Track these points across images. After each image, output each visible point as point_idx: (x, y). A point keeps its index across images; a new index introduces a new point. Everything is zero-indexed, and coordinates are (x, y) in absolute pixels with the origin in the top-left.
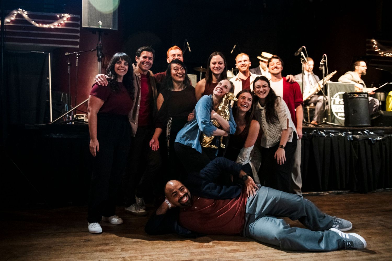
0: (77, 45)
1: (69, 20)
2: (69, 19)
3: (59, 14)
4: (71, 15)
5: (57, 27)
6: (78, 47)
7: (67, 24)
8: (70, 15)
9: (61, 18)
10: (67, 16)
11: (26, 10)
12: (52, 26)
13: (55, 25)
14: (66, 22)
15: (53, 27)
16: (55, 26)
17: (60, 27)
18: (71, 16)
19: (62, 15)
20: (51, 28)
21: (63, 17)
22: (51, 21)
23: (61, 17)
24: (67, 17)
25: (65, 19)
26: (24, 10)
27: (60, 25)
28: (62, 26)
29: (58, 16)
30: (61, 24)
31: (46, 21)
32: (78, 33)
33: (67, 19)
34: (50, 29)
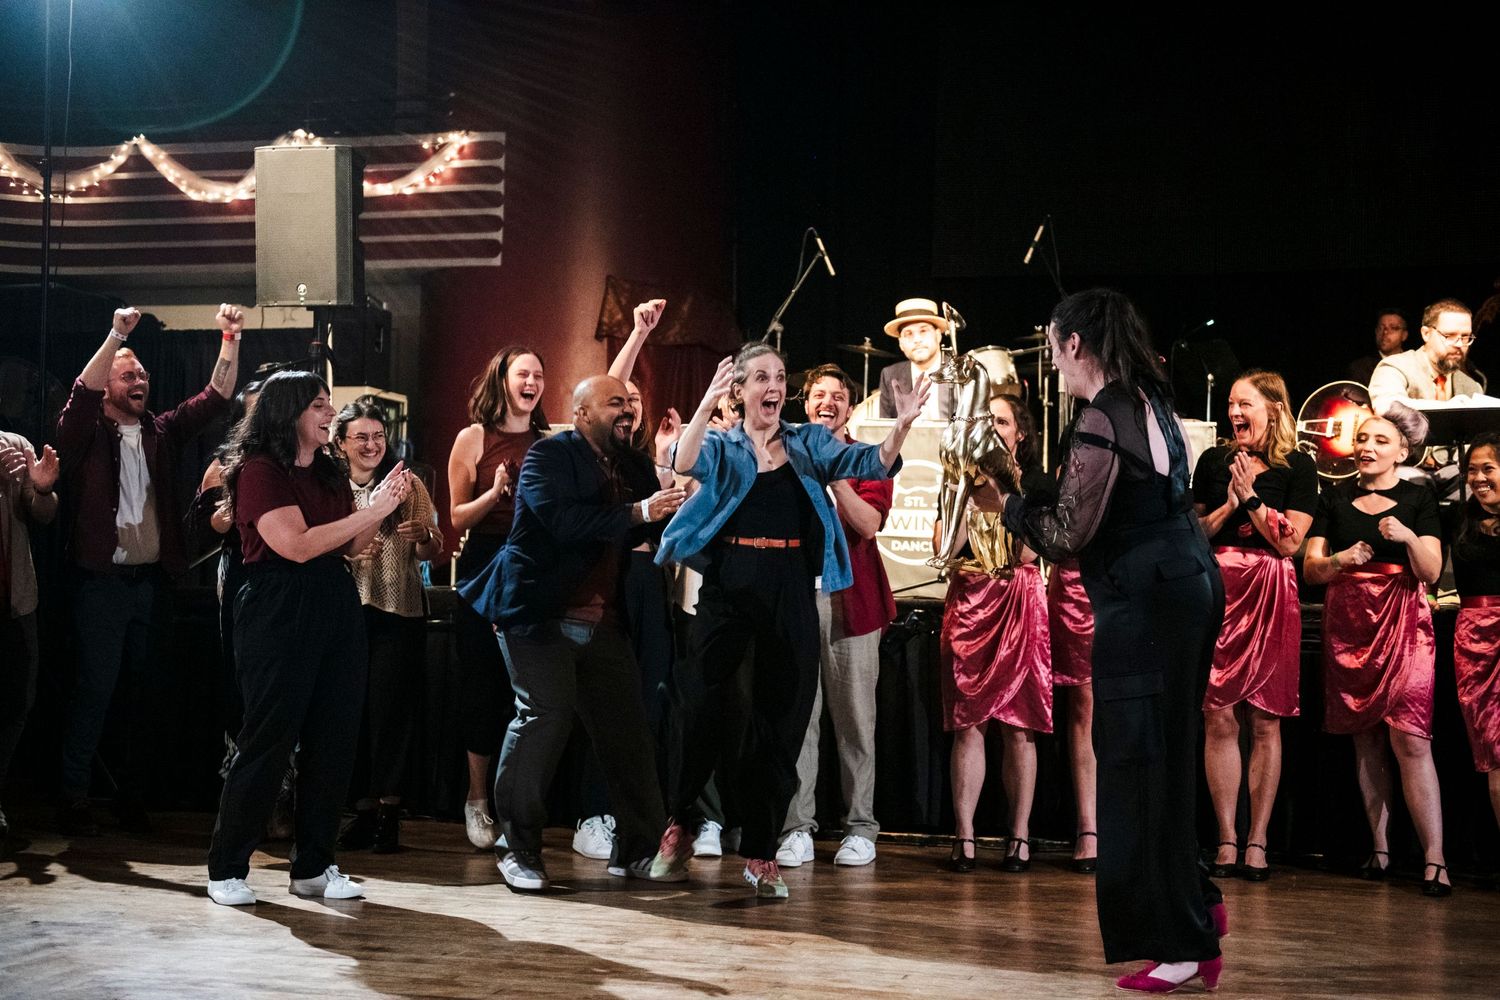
0: (494, 255)
1: (470, 158)
2: (466, 151)
3: (431, 136)
4: (472, 133)
5: (423, 188)
6: (497, 261)
7: (462, 175)
8: (467, 133)
9: (437, 150)
10: (458, 141)
11: (317, 135)
12: (403, 187)
13: (416, 182)
14: (458, 164)
15: (409, 191)
16: (416, 185)
17: (434, 189)
18: (474, 140)
19: (440, 140)
20: (402, 196)
21: (443, 146)
22: (404, 167)
23: (437, 147)
24: (457, 146)
25: (451, 153)
26: (311, 136)
27: (432, 179)
28: (444, 182)
29: (426, 145)
30: (435, 175)
31: (386, 168)
32: (498, 206)
33: (461, 150)
34: (398, 201)
